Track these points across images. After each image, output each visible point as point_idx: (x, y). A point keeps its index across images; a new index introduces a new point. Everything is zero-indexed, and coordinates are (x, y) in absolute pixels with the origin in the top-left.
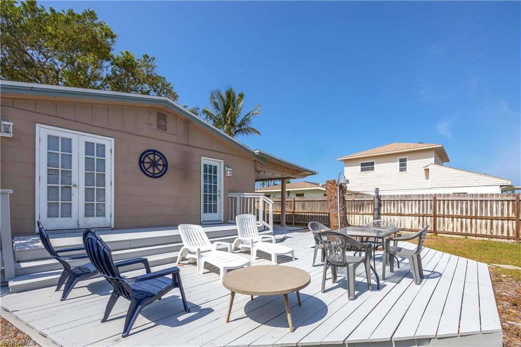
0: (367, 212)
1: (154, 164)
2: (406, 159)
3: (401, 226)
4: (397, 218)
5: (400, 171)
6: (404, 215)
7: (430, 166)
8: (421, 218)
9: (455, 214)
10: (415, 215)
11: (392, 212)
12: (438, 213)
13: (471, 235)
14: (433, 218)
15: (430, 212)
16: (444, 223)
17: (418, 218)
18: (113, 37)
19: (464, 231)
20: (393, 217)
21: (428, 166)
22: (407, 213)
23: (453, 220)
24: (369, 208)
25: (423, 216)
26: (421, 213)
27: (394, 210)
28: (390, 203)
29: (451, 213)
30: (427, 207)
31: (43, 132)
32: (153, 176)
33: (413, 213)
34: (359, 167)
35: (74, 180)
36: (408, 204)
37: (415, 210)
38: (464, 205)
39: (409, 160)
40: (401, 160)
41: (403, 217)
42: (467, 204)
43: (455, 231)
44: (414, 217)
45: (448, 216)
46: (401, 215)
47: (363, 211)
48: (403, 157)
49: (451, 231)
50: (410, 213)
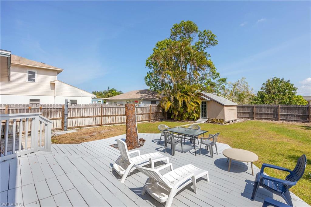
0: (55, 117)
2: (35, 72)
3: (82, 124)
4: (80, 120)
5: (29, 81)
6: (84, 117)
7: (56, 81)
8: (94, 118)
9: (110, 115)
10: (91, 117)
11: (76, 116)
12: (103, 115)
13: (115, 124)
14: (100, 117)
15: (99, 114)
16: (105, 119)
17: (92, 118)
19: (113, 123)
20: (77, 119)
21: (55, 81)
22: (86, 116)
23: (109, 118)
24: (57, 114)
25: (95, 117)
26: (94, 115)
27: (78, 114)
28: (75, 110)
29: (108, 115)
30: (97, 112)
33: (90, 115)
36: (87, 110)
37: (91, 114)
38: (113, 109)
39: (37, 74)
40: (30, 72)
41: (84, 118)
42: (114, 109)
43: (110, 123)
44: (90, 118)
45: (107, 116)
46: (82, 117)
47: (51, 117)
48: (32, 70)
49: (108, 123)
50: (88, 116)
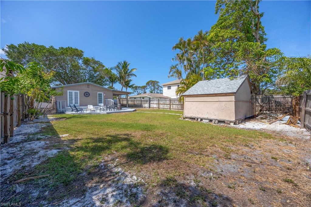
1: (87, 94)
4: (153, 105)
18: (83, 52)
31: (68, 91)
32: (87, 97)
34: (167, 88)
35: (73, 98)
48: (178, 85)
